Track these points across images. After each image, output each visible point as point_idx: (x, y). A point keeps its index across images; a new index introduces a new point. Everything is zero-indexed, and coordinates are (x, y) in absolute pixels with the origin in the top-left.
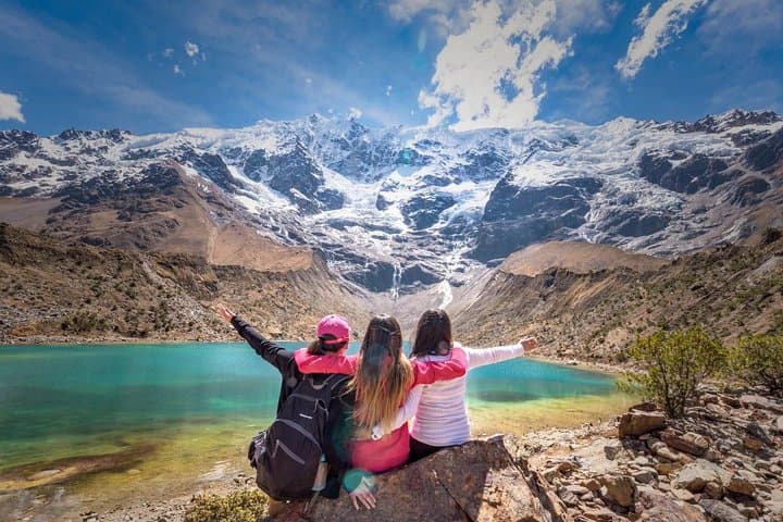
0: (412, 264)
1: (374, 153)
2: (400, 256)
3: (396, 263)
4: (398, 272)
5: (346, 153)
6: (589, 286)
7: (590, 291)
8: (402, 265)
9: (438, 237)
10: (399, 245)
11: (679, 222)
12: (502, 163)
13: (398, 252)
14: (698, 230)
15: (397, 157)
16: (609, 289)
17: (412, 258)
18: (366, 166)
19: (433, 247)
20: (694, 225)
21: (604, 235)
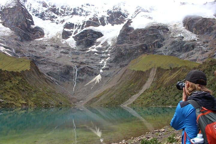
0: (82, 66)
1: (60, 9)
2: (76, 62)
3: (75, 66)
4: (75, 70)
5: (45, 9)
6: (170, 75)
7: (172, 76)
8: (78, 67)
9: (95, 52)
10: (75, 56)
11: (198, 47)
12: (125, 17)
13: (74, 60)
14: (205, 50)
15: (72, 11)
16: (179, 75)
17: (82, 63)
18: (56, 15)
19: (92, 57)
20: (204, 48)
21: (170, 52)
